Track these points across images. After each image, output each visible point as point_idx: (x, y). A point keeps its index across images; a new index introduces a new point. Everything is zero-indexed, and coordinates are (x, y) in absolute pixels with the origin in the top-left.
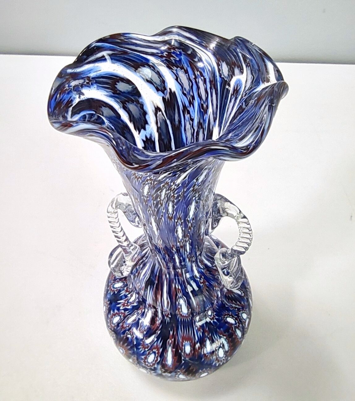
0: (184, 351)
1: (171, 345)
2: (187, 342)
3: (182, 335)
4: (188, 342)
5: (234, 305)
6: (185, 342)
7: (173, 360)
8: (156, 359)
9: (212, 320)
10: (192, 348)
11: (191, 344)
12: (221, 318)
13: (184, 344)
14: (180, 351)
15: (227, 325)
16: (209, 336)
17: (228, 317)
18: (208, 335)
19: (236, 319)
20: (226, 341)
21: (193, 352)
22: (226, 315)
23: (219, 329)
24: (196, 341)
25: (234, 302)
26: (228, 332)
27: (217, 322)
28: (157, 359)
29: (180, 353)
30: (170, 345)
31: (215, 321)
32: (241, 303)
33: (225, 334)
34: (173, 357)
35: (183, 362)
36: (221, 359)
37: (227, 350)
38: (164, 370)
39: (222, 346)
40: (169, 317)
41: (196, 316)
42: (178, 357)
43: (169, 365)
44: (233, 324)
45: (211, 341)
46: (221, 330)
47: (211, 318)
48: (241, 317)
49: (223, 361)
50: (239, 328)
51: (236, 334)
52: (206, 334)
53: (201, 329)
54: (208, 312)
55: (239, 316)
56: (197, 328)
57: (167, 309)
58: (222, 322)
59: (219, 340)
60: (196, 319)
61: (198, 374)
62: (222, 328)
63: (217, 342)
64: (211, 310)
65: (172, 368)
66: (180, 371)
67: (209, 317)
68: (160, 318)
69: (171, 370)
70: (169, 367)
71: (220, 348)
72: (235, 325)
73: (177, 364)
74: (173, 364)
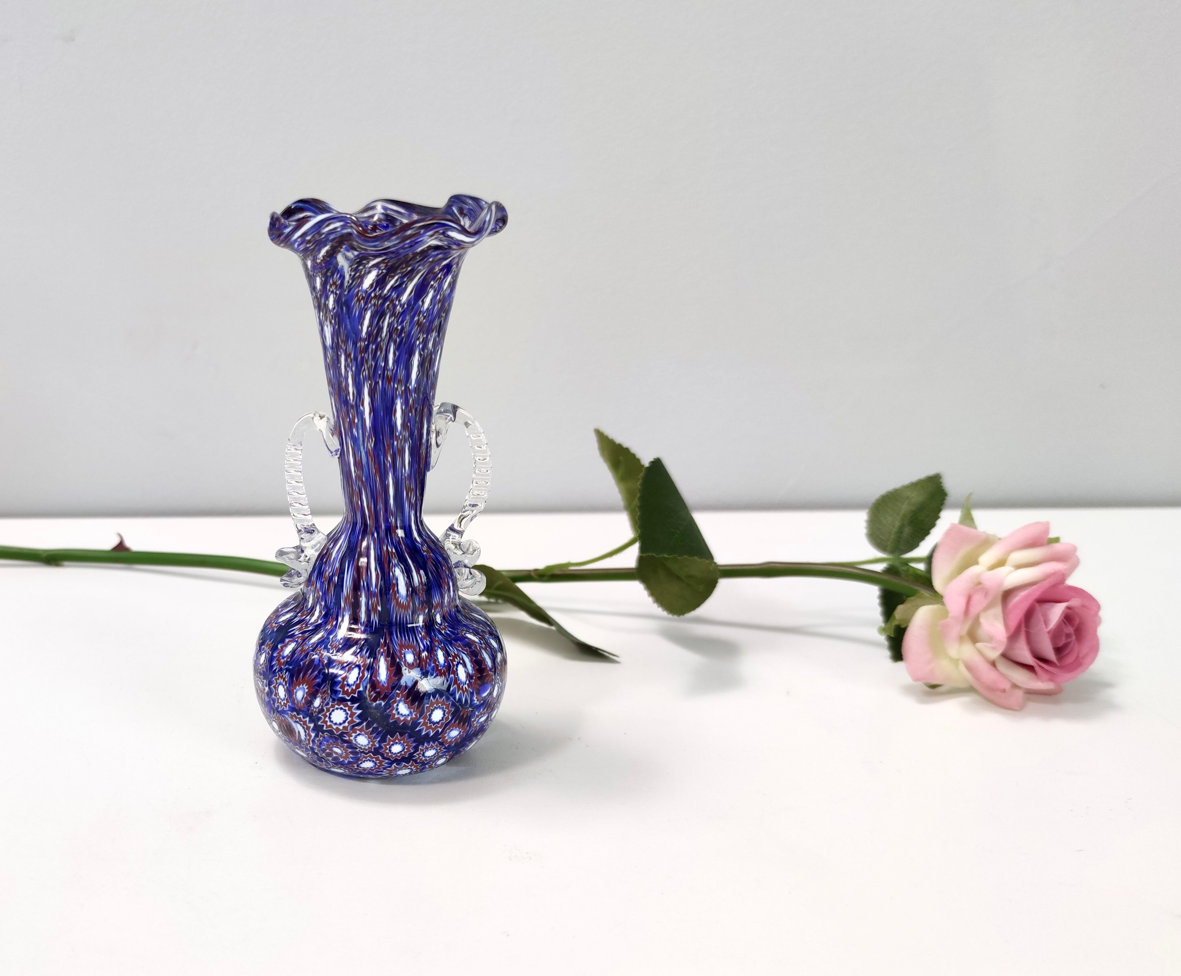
0: (404, 660)
1: (384, 654)
2: (408, 650)
3: (399, 643)
4: (410, 650)
5: (475, 626)
6: (405, 650)
7: (389, 672)
8: (361, 674)
9: (443, 631)
11: (415, 652)
12: (456, 631)
13: (403, 652)
14: (398, 660)
15: (467, 640)
16: (440, 646)
17: (468, 633)
19: (480, 639)
20: (469, 658)
21: (418, 661)
23: (456, 641)
24: (421, 649)
25: (474, 622)
26: (470, 648)
27: (452, 635)
28: (364, 675)
29: (398, 662)
30: (382, 655)
31: (448, 632)
32: (486, 628)
33: (466, 649)
34: (388, 669)
36: (462, 684)
37: (470, 672)
38: (375, 695)
39: (461, 662)
40: (379, 611)
41: (418, 613)
42: (395, 667)
43: (383, 682)
44: (476, 642)
45: (444, 652)
46: (459, 643)
47: (442, 628)
48: (489, 641)
49: (466, 693)
50: (487, 651)
51: (483, 656)
52: (437, 644)
53: (427, 638)
54: (436, 615)
55: (485, 639)
56: (420, 636)
57: (376, 590)
58: (459, 635)
59: (456, 653)
60: (419, 621)
61: (428, 705)
62: (460, 642)
63: (453, 654)
64: (440, 614)
65: (387, 688)
66: (400, 693)
67: (438, 625)
68: (364, 622)
69: (386, 691)
70: (383, 685)
71: (460, 664)
72: (480, 645)
73: (394, 678)
74: (388, 680)
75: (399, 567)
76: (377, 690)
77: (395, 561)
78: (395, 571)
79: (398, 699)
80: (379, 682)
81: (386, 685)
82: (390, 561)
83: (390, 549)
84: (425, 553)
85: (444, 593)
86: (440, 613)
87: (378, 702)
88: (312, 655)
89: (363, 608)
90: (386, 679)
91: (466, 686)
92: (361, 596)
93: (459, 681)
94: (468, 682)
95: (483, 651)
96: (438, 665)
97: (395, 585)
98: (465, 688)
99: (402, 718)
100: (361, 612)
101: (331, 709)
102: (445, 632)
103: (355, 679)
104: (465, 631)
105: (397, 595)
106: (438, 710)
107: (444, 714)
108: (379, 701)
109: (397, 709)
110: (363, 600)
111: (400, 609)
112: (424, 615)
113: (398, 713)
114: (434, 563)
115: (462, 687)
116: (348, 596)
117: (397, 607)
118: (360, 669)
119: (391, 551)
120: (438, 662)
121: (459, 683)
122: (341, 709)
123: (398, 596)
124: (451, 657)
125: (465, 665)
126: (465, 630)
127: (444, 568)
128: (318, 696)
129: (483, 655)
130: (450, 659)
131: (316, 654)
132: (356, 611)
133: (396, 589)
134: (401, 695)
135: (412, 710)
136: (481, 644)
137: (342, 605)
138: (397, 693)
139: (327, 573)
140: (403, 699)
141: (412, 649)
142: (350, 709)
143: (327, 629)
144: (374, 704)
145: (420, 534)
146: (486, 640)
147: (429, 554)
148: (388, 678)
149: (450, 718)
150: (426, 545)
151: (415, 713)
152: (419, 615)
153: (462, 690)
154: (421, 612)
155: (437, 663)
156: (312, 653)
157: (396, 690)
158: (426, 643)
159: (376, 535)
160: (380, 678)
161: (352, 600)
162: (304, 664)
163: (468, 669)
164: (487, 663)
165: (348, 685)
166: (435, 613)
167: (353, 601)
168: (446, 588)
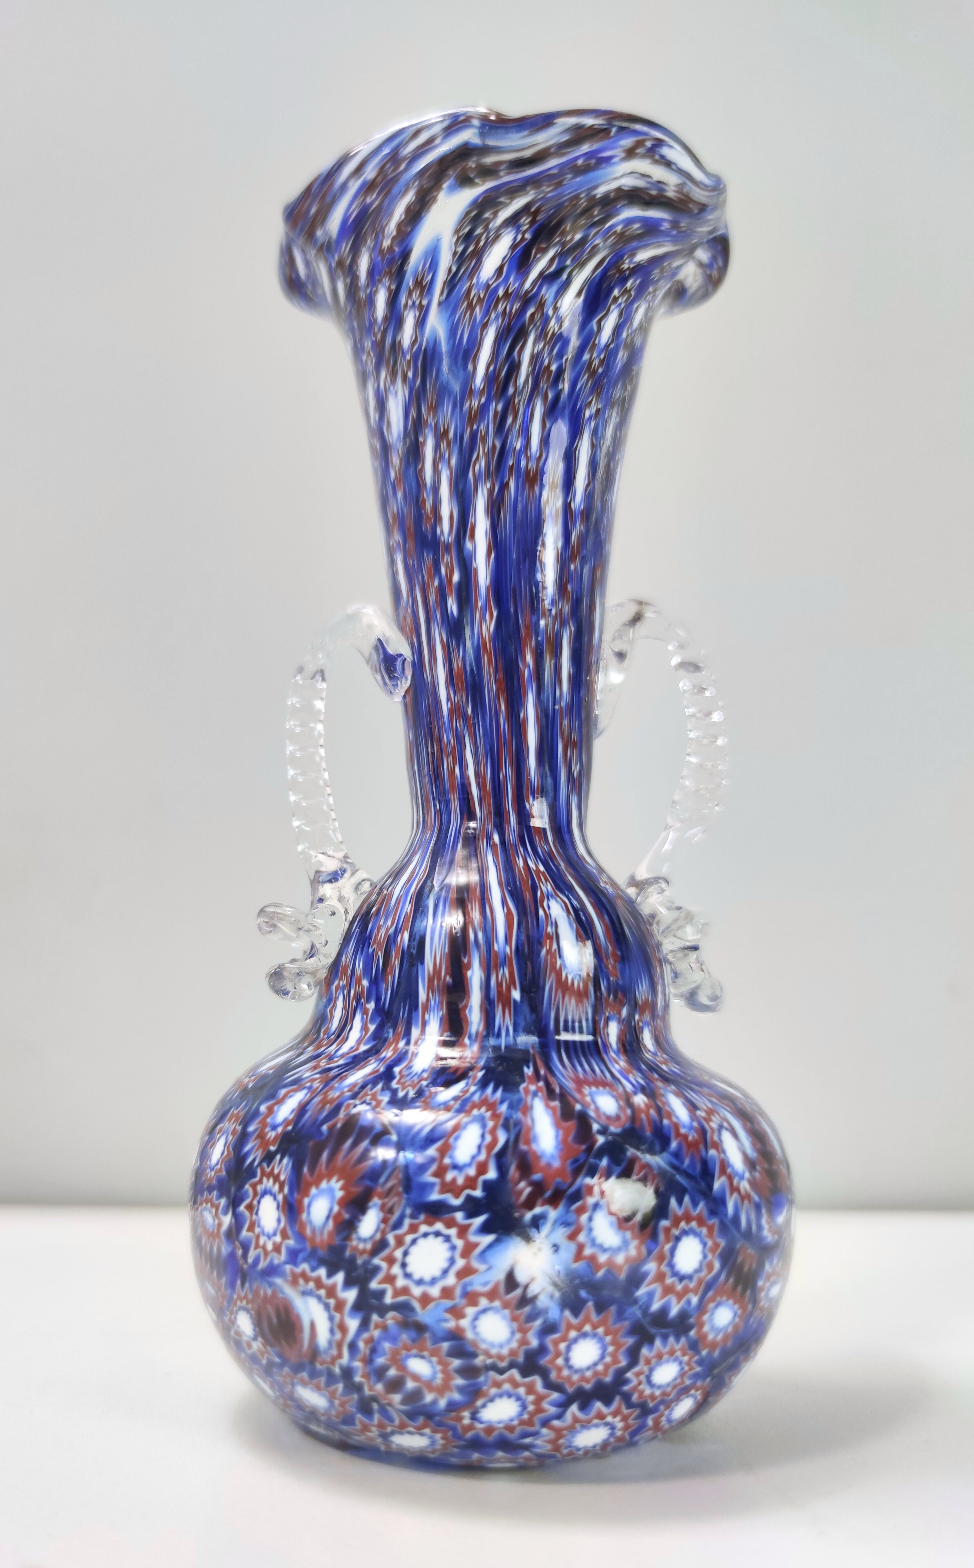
0: (593, 1108)
1: (540, 1095)
2: (599, 1091)
3: (572, 1075)
6: (591, 1088)
7: (561, 1132)
8: (488, 1139)
10: (621, 1104)
13: (586, 1092)
14: (578, 1107)
16: (670, 1089)
18: (666, 1086)
21: (628, 1113)
24: (628, 1090)
28: (495, 1140)
29: (580, 1111)
30: (535, 1096)
34: (556, 1125)
35: (601, 1139)
37: (749, 1151)
38: (529, 1190)
39: (726, 1125)
40: (515, 1001)
42: (575, 1123)
43: (548, 1157)
45: (683, 1101)
52: (660, 1084)
53: (635, 1072)
54: (642, 1029)
56: (618, 1067)
57: (508, 950)
59: (710, 1107)
60: (608, 1035)
61: (666, 1223)
63: (705, 1108)
64: (650, 1033)
65: (560, 1172)
68: (477, 1033)
69: (558, 1180)
70: (549, 1165)
71: (724, 1132)
73: (576, 1146)
74: (562, 1150)
75: (559, 899)
76: (537, 1176)
77: (546, 887)
78: (549, 907)
79: (590, 1202)
80: (538, 1158)
81: (557, 1164)
82: (534, 888)
83: (532, 865)
86: (650, 1028)
87: (537, 1212)
88: (352, 1106)
89: (476, 998)
90: (556, 1146)
91: (746, 1185)
92: (469, 966)
93: (730, 1170)
94: (747, 1176)
96: (678, 1124)
98: (745, 1188)
99: (602, 1258)
100: (471, 1007)
101: (409, 1238)
102: (668, 1068)
103: (474, 1150)
105: (559, 962)
106: (691, 1238)
107: (704, 1253)
108: (542, 1205)
109: (590, 1231)
110: (475, 975)
111: (566, 998)
112: (619, 1023)
116: (437, 971)
117: (560, 991)
118: (484, 1126)
119: (534, 868)
120: (677, 1119)
121: (731, 1175)
122: (437, 1234)
123: (560, 966)
124: (701, 1112)
125: (735, 1136)
128: (371, 1204)
130: (701, 1116)
131: (362, 1103)
132: (457, 1006)
133: (555, 946)
134: (597, 1190)
135: (628, 1235)
137: (422, 996)
138: (587, 1184)
139: (383, 932)
140: (603, 1203)
141: (608, 1090)
142: (463, 1231)
143: (384, 1058)
144: (529, 1214)
148: (561, 1147)
150: (605, 875)
151: (635, 1244)
152: (609, 1019)
153: (739, 1194)
154: (612, 1013)
155: (674, 1120)
156: (351, 1101)
157: (584, 1177)
158: (636, 1081)
159: (496, 838)
160: (538, 1146)
161: (448, 978)
162: (331, 1129)
163: (743, 1146)
165: (455, 1167)
166: (641, 1024)
167: (451, 981)
168: (658, 971)
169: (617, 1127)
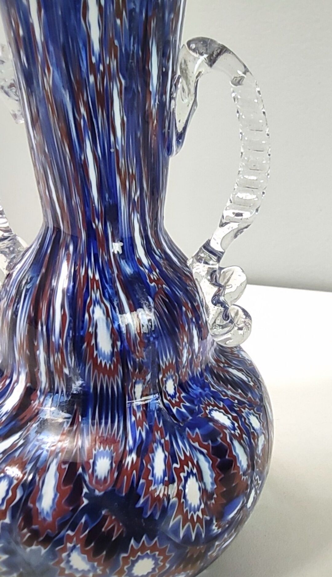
0: (90, 471)
2: (105, 448)
4: (107, 448)
5: (229, 393)
6: (100, 448)
7: (58, 495)
8: (10, 495)
9: (175, 408)
10: (114, 465)
11: (114, 454)
12: (197, 408)
13: (94, 452)
14: (80, 470)
15: (211, 424)
16: (163, 441)
17: (216, 410)
18: (162, 437)
19: (235, 419)
20: (209, 462)
21: (116, 474)
22: (209, 404)
23: (192, 429)
24: (127, 448)
25: (229, 386)
26: (215, 440)
27: (188, 415)
28: (15, 496)
29: (80, 474)
31: (183, 410)
32: (247, 395)
33: (206, 443)
34: (58, 488)
35: (86, 502)
36: (192, 512)
37: (209, 487)
38: (29, 534)
39: (195, 471)
40: (66, 373)
41: (134, 381)
42: (72, 486)
43: (45, 513)
44: (226, 428)
45: (167, 454)
46: (197, 433)
47: (174, 402)
48: (247, 421)
49: (198, 524)
50: (242, 441)
51: (234, 453)
52: (158, 435)
53: (144, 423)
54: (166, 381)
55: (241, 417)
56: (133, 419)
57: (61, 342)
58: (200, 415)
59: (188, 454)
60: (134, 393)
61: (125, 555)
62: (199, 429)
63: (183, 458)
64: (173, 380)
65: (51, 525)
66: (74, 535)
67: (169, 398)
69: (49, 530)
70: (44, 519)
71: (191, 476)
72: (233, 432)
73: (66, 507)
74: (55, 510)
75: (103, 305)
76: (34, 527)
77: (96, 294)
78: (93, 312)
79: (69, 545)
80: (38, 512)
81: (50, 519)
83: (90, 274)
84: (153, 284)
85: (181, 348)
86: (174, 378)
87: (34, 547)
89: (43, 368)
90: (51, 508)
91: (200, 513)
92: (38, 348)
93: (188, 508)
94: (202, 506)
95: (236, 443)
96: (152, 481)
97: (92, 335)
98: (198, 516)
100: (41, 371)
102: (177, 409)
104: (212, 405)
105: (95, 353)
106: (146, 560)
107: (156, 564)
108: (37, 545)
109: (68, 562)
110: (41, 354)
111: (101, 375)
112: (144, 384)
113: (71, 567)
114: (167, 300)
115: (192, 516)
116: (22, 345)
117: (96, 371)
119: (92, 277)
120: (153, 476)
121: (187, 511)
123: (97, 355)
124: (177, 463)
125: (200, 477)
126: (213, 403)
127: (184, 309)
129: (235, 451)
130: (175, 468)
132: (34, 370)
133: (93, 341)
134: (75, 539)
135: (96, 564)
136: (234, 429)
137: (17, 357)
138: (68, 535)
140: (79, 546)
141: (112, 448)
144: (28, 549)
145: (149, 252)
146: (243, 420)
147: (160, 286)
148: (55, 507)
149: (168, 566)
150: (157, 270)
151: (101, 568)
152: (135, 383)
153: (191, 522)
154: (138, 380)
155: (150, 478)
157: (67, 531)
158: (140, 434)
160: (40, 504)
161: (27, 352)
163: (205, 484)
164: (240, 463)
166: (164, 379)
167: (29, 354)
168: (185, 340)
169: (100, 491)
